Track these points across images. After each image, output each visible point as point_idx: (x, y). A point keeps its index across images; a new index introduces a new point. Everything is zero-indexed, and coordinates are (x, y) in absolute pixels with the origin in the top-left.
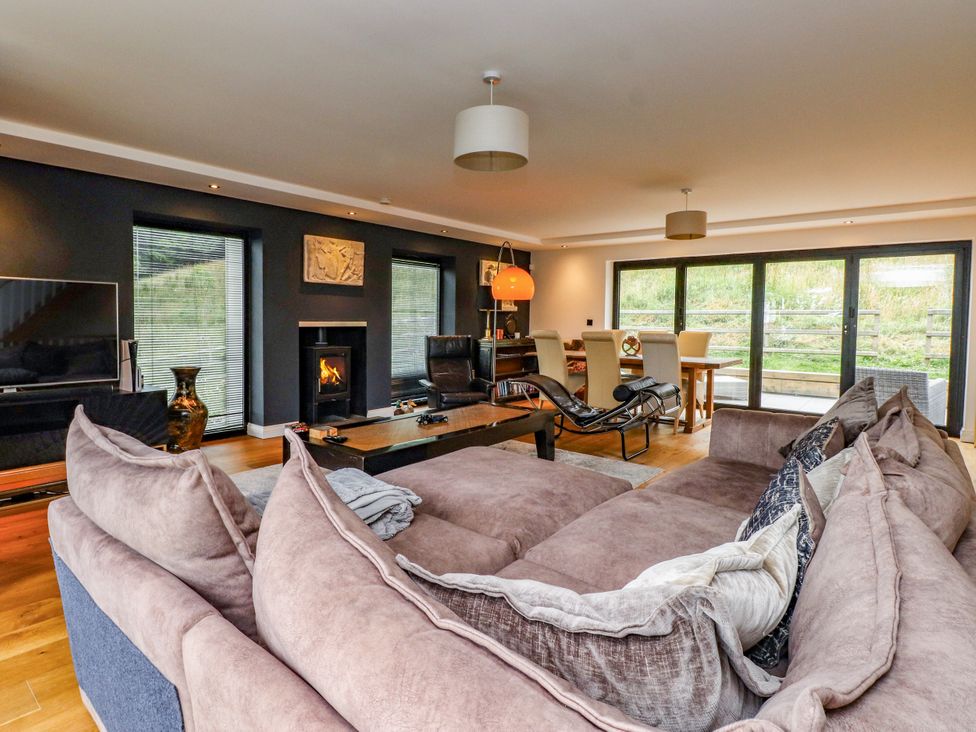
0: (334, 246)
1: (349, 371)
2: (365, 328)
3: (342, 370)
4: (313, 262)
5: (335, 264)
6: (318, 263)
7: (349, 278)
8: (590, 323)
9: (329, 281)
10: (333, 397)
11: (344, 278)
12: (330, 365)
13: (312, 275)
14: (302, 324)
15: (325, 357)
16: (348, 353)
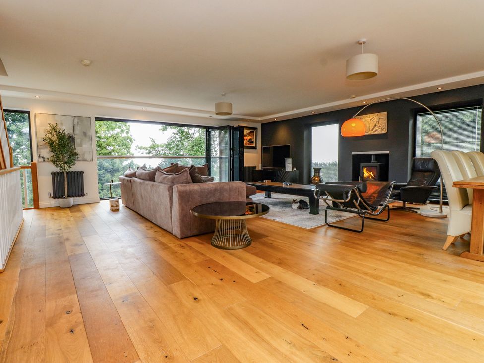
2: (388, 154)
3: (375, 173)
12: (369, 170)
14: (353, 153)
15: (365, 167)
16: (378, 166)
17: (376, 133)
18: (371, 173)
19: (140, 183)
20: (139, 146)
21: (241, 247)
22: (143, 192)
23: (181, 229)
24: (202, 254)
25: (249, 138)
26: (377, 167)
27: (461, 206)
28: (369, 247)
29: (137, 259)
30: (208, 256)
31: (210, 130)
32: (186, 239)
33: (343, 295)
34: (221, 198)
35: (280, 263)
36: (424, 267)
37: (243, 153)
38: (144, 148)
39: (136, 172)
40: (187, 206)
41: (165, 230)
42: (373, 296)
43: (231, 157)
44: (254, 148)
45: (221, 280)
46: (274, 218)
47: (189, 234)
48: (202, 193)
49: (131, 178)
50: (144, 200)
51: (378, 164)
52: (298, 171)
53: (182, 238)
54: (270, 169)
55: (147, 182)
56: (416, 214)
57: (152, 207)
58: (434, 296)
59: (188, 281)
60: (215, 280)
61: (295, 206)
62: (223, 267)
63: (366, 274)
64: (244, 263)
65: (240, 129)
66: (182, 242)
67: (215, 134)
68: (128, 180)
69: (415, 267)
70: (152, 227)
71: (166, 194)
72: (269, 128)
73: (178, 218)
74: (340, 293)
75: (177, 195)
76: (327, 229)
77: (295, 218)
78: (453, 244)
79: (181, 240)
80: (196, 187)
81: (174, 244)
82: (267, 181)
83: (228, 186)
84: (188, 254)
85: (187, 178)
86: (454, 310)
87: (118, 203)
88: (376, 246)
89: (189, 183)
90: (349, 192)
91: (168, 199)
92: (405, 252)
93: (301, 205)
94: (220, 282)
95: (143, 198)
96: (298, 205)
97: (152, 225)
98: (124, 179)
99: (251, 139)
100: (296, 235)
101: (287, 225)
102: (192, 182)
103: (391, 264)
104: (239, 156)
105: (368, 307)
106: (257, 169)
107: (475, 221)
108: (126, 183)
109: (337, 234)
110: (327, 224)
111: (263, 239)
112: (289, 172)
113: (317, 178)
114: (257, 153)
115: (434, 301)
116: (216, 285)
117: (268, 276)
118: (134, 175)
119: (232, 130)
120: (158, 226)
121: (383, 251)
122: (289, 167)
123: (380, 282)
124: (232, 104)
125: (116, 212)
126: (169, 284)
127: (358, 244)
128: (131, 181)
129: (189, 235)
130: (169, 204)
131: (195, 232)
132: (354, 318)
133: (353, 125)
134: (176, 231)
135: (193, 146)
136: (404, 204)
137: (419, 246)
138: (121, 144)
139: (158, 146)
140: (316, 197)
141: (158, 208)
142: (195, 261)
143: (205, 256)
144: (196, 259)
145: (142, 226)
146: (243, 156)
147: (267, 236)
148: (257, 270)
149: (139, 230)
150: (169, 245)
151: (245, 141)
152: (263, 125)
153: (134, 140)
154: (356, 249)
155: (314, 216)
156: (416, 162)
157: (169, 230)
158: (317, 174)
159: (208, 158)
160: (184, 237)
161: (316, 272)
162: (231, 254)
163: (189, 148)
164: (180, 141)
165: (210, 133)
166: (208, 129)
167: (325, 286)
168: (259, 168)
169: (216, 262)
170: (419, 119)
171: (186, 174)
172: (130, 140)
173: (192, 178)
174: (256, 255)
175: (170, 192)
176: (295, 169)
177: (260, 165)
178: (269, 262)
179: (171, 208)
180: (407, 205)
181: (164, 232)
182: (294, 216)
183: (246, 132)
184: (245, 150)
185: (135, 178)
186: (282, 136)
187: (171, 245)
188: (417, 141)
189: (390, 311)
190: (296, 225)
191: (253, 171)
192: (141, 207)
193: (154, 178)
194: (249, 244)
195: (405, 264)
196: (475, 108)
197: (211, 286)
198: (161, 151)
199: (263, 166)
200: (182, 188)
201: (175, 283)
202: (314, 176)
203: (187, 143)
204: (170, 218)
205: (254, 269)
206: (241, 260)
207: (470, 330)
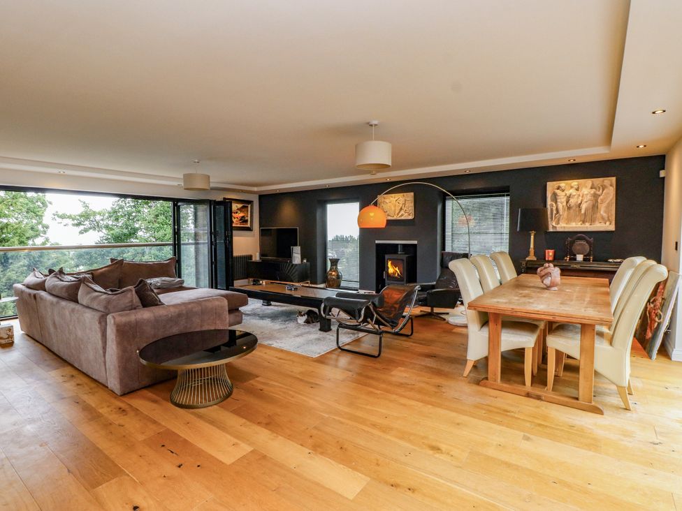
0: (392, 199)
1: (406, 270)
2: (416, 245)
3: (402, 269)
11: (399, 216)
12: (394, 265)
14: (377, 242)
15: (390, 259)
16: (405, 259)
17: (403, 218)
18: (397, 269)
19: (52, 303)
20: (60, 214)
21: (216, 401)
22: (57, 319)
23: (121, 380)
24: (155, 422)
25: (241, 215)
26: (403, 260)
27: (480, 326)
28: (384, 382)
29: (41, 446)
30: (163, 424)
31: (179, 204)
32: (131, 395)
33: (342, 466)
34: (189, 326)
35: (270, 424)
36: (440, 406)
37: (232, 238)
38: (70, 217)
39: (45, 281)
40: (131, 345)
41: (95, 381)
42: (377, 460)
43: (213, 245)
44: (249, 229)
45: (179, 467)
46: (270, 343)
47: (136, 385)
48: (157, 322)
49: (35, 292)
50: (59, 330)
51: (404, 257)
52: (308, 263)
53: (124, 395)
54: (271, 260)
55: (63, 303)
56: (443, 322)
57: (72, 344)
58: (444, 450)
59: (126, 477)
60: (169, 468)
61: (302, 320)
62: (185, 441)
63: (374, 425)
64: (218, 431)
65: (227, 203)
66: (123, 402)
67: (188, 211)
68: (30, 294)
69: (430, 406)
70: (73, 376)
71: (96, 326)
72: (270, 202)
73: (117, 365)
74: (340, 463)
75: (115, 331)
76: (339, 356)
77: (300, 340)
78: (475, 367)
79: (121, 398)
80: (146, 314)
81: (108, 407)
82: (264, 282)
83: (200, 308)
84: (131, 424)
85: (132, 301)
86: (460, 467)
87: (12, 332)
88: (393, 379)
89: (135, 309)
90: (362, 309)
91: (99, 336)
92: (423, 385)
93: (310, 318)
94: (177, 471)
95: (58, 327)
96: (305, 318)
97: (75, 373)
98: (22, 292)
99: (243, 217)
100: (297, 369)
101: (288, 353)
102: (140, 304)
103: (404, 405)
104: (225, 243)
105: (369, 479)
106: (254, 260)
107: (491, 344)
108: (26, 297)
109: (350, 363)
110: (339, 348)
111: (251, 381)
112: (296, 265)
113: (333, 273)
114: (254, 236)
115: (442, 457)
116: (169, 478)
117: (249, 449)
118: (41, 286)
119: (213, 204)
120: (83, 373)
121: (399, 386)
122: (297, 258)
123: (388, 437)
124: (209, 177)
125: (7, 350)
126: (94, 488)
127: (372, 378)
128: (35, 296)
129: (136, 388)
130: (100, 342)
131: (146, 381)
132: (349, 500)
133: (372, 214)
134: (114, 383)
135: (157, 216)
136: (432, 310)
137: (439, 373)
138: (24, 210)
139: (95, 214)
140: (324, 315)
141: (82, 346)
142: (141, 438)
143: (160, 424)
144: (143, 433)
145: (54, 375)
146: (231, 242)
147: (257, 377)
148: (236, 441)
149: (49, 385)
150: (100, 411)
151: (234, 220)
152: (261, 197)
153: (50, 203)
154: (369, 386)
155: (325, 334)
156: (445, 256)
157: (102, 381)
158: (334, 267)
159: (177, 246)
160: (128, 392)
161: (314, 432)
162: (200, 417)
163: (151, 218)
164: (134, 206)
165: (179, 207)
166: (176, 203)
167: (322, 453)
168: (256, 258)
169: (176, 434)
170: (449, 204)
171: (129, 295)
172: (42, 203)
173: (141, 299)
174: (237, 412)
175: (103, 324)
176: (305, 261)
177: (258, 254)
178: (254, 423)
179: (104, 348)
180: (436, 310)
181: (93, 385)
182: (298, 336)
183: (235, 206)
184: (234, 232)
185: (43, 293)
186: (288, 215)
187: (104, 411)
188: (447, 230)
189: (392, 481)
190: (299, 352)
191: (248, 263)
192: (54, 341)
193: (77, 295)
194: (229, 395)
195: (420, 404)
196: (504, 196)
197: (162, 481)
198: (101, 222)
199: (262, 255)
200: (123, 319)
201: (104, 485)
202: (331, 270)
203: (146, 211)
204: (103, 364)
205: (232, 438)
206: (214, 426)
207: (473, 494)
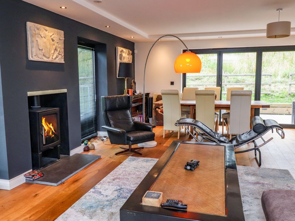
0: (47, 33)
1: (59, 126)
3: (55, 125)
4: (35, 44)
5: (49, 46)
6: (38, 45)
7: (57, 57)
8: (172, 83)
9: (45, 59)
10: (51, 146)
11: (54, 58)
12: (48, 122)
13: (34, 55)
14: (30, 94)
18: (51, 126)
26: (57, 114)
